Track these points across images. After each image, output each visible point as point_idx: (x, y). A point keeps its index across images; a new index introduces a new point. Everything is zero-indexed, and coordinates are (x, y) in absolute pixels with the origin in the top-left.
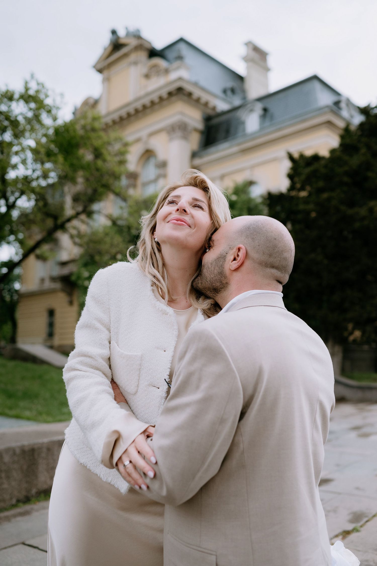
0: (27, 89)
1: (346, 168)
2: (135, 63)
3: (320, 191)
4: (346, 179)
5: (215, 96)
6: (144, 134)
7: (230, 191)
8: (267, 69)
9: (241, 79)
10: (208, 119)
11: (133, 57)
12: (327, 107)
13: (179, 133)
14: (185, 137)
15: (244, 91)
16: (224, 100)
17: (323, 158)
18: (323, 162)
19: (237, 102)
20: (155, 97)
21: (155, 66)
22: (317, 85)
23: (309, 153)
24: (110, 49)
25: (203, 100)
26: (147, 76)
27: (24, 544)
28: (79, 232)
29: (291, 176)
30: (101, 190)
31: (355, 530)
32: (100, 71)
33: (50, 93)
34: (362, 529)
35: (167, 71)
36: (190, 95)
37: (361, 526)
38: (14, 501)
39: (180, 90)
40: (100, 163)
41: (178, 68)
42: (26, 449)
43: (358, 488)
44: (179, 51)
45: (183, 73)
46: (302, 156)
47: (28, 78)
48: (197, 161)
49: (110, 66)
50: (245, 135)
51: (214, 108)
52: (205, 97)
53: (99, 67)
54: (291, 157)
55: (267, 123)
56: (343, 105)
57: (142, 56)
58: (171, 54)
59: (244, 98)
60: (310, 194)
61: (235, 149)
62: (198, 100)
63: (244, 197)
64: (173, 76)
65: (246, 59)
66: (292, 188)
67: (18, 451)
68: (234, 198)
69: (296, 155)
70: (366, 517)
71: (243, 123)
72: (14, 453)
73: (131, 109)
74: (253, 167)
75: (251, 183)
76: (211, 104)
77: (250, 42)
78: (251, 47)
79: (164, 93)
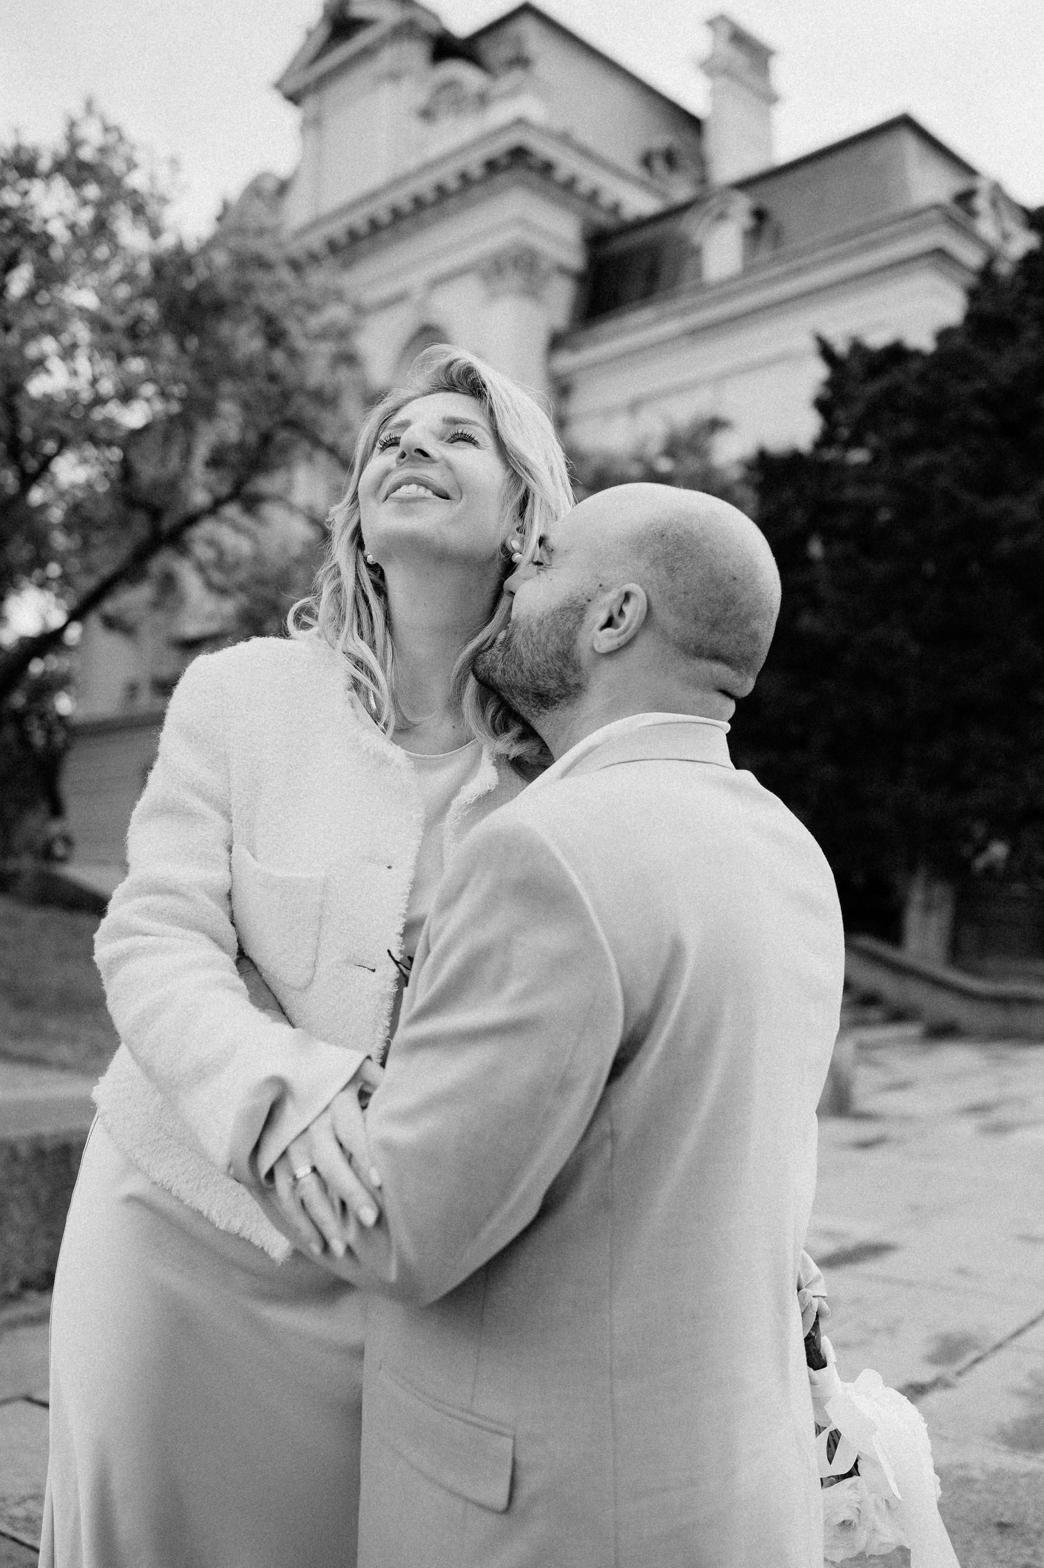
0: (74, 143)
1: (982, 384)
2: (394, 76)
3: (905, 447)
4: (978, 415)
5: (620, 173)
6: (416, 280)
7: (657, 446)
8: (771, 98)
9: (693, 124)
10: (596, 240)
11: (388, 58)
12: (937, 207)
13: (514, 280)
14: (532, 291)
15: (701, 162)
16: (643, 185)
17: (917, 354)
18: (915, 366)
19: (681, 191)
20: (447, 175)
21: (450, 84)
22: (909, 144)
23: (877, 339)
24: (323, 33)
25: (584, 187)
26: (427, 114)
27: (29, 1400)
28: (221, 554)
29: (823, 406)
30: (283, 435)
31: (940, 1383)
32: (294, 98)
33: (139, 156)
34: (961, 1380)
35: (483, 100)
36: (547, 168)
37: (959, 1374)
38: (13, 1285)
39: (519, 154)
40: (279, 359)
41: (514, 92)
42: (48, 1145)
43: (962, 1272)
44: (519, 41)
45: (530, 106)
46: (857, 348)
47: (77, 110)
48: (566, 361)
49: (321, 83)
50: (701, 287)
51: (615, 209)
52: (590, 177)
53: (292, 85)
54: (827, 352)
55: (765, 254)
56: (981, 203)
57: (414, 54)
58: (496, 52)
59: (703, 181)
60: (877, 457)
61: (671, 327)
62: (570, 185)
63: (692, 464)
64: (500, 114)
65: (710, 67)
66: (826, 439)
67: (24, 1150)
68: (665, 465)
69: (841, 347)
70: (976, 1347)
71: (696, 252)
72: (14, 1156)
73: (381, 210)
74: (720, 379)
75: (715, 425)
76: (606, 199)
77: (722, 18)
78: (725, 30)
79: (474, 163)
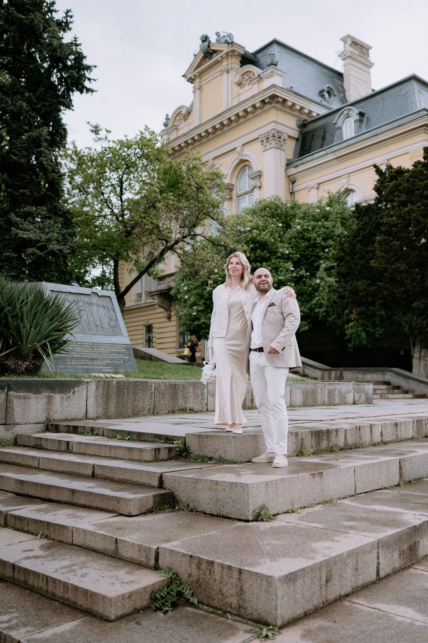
2: (227, 71)
6: (238, 144)
7: (324, 202)
8: (369, 65)
9: (340, 75)
10: (303, 125)
11: (224, 64)
12: (425, 109)
13: (273, 144)
14: (280, 148)
15: (343, 92)
18: (406, 175)
19: (335, 105)
20: (248, 106)
21: (247, 72)
22: (415, 85)
23: (396, 165)
24: (201, 56)
25: (298, 106)
26: (240, 84)
28: (184, 252)
30: (201, 216)
32: (191, 80)
35: (260, 78)
36: (285, 101)
39: (273, 97)
41: (271, 75)
44: (272, 54)
45: (277, 81)
48: (292, 171)
49: (201, 73)
51: (310, 114)
52: (300, 103)
53: (189, 76)
54: (378, 171)
55: (363, 128)
57: (235, 62)
58: (264, 59)
59: (343, 100)
62: (292, 106)
63: (337, 207)
64: (266, 83)
65: (344, 56)
68: (328, 208)
69: (383, 168)
71: (340, 128)
73: (224, 119)
75: (348, 191)
76: (306, 110)
77: (349, 36)
78: (349, 42)
79: (257, 101)
